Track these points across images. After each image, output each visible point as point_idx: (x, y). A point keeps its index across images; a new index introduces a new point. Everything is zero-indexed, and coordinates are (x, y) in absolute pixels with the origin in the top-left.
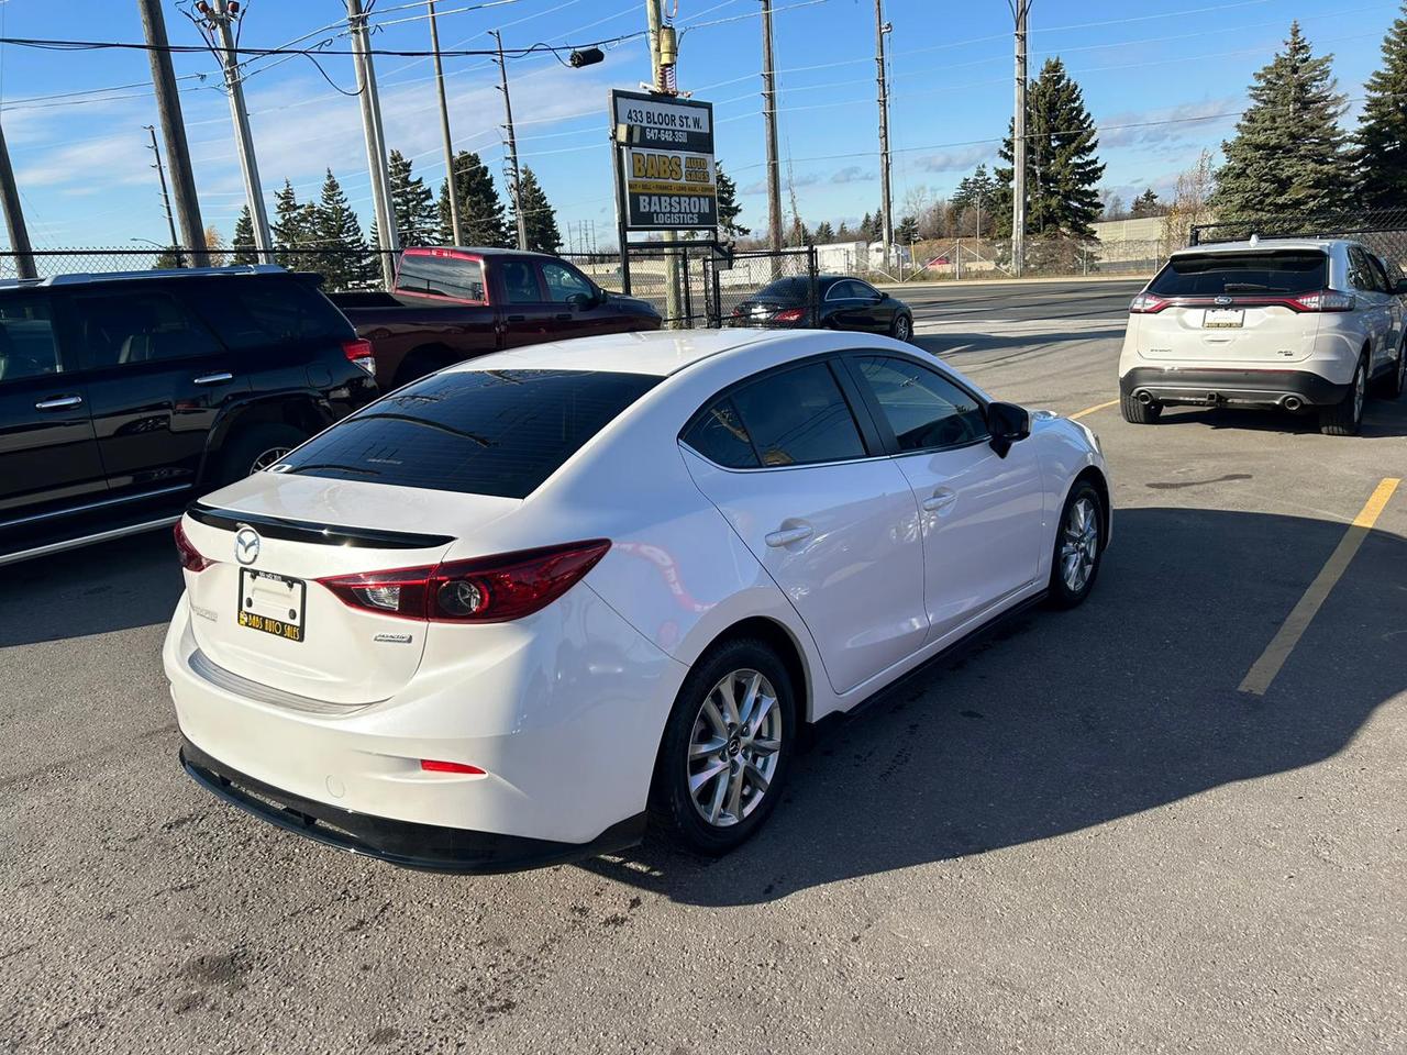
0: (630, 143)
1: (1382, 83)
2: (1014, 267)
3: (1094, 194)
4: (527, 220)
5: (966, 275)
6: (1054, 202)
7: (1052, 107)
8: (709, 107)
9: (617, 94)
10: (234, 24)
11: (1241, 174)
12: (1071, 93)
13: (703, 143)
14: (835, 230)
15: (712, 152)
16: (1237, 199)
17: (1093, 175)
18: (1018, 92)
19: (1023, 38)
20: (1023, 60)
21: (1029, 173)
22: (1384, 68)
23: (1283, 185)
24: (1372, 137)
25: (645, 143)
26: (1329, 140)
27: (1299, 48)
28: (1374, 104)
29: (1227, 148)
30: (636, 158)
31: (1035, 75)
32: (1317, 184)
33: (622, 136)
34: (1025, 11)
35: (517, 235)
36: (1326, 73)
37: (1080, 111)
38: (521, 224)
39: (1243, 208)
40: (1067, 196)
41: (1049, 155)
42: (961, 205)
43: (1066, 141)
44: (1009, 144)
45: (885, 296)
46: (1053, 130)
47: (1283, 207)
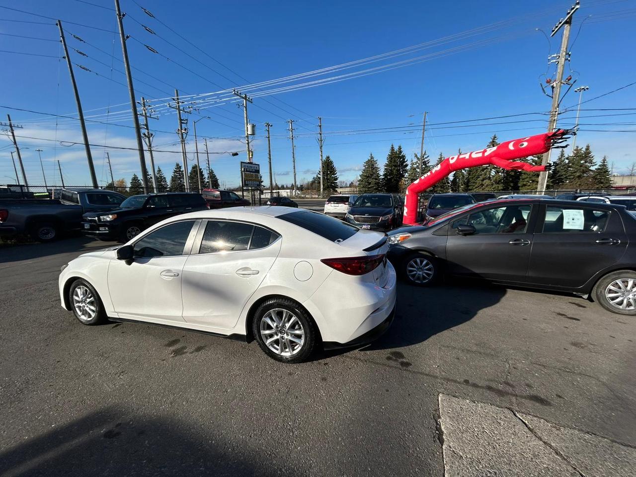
0: (244, 171)
1: (386, 166)
2: (321, 197)
3: (337, 183)
4: (212, 181)
5: (312, 198)
6: (329, 184)
7: (328, 165)
8: (259, 165)
9: (242, 162)
10: (151, 138)
11: (362, 181)
12: (331, 162)
13: (258, 171)
14: (285, 186)
15: (259, 173)
16: (362, 186)
17: (336, 179)
18: (321, 162)
19: (322, 151)
20: (322, 156)
21: (324, 178)
22: (387, 163)
23: (370, 184)
24: (384, 175)
25: (247, 171)
26: (378, 175)
27: (372, 158)
28: (386, 169)
29: (360, 176)
30: (245, 174)
31: (324, 158)
32: (375, 184)
33: (243, 169)
34: (322, 146)
35: (209, 184)
36: (376, 163)
37: (333, 166)
38: (210, 182)
39: (363, 187)
40: (332, 183)
41: (327, 174)
42: (313, 182)
43: (331, 172)
44: (320, 172)
45: (292, 201)
46: (329, 170)
47: (370, 188)
